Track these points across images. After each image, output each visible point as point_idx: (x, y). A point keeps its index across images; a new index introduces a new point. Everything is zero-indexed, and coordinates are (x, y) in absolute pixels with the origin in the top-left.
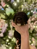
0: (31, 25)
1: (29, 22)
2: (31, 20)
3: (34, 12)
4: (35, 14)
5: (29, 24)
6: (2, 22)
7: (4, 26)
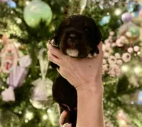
0: (113, 60)
1: (107, 51)
2: (114, 45)
3: (124, 16)
4: (130, 23)
5: (106, 58)
6: (10, 52)
7: (18, 64)
